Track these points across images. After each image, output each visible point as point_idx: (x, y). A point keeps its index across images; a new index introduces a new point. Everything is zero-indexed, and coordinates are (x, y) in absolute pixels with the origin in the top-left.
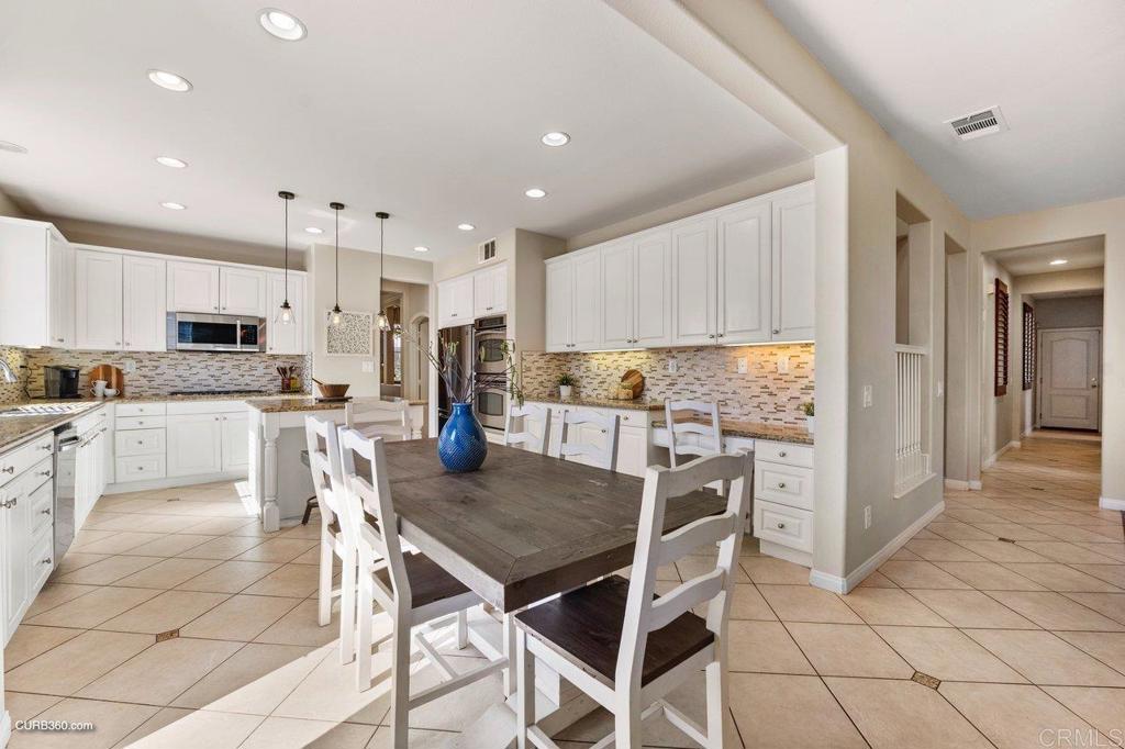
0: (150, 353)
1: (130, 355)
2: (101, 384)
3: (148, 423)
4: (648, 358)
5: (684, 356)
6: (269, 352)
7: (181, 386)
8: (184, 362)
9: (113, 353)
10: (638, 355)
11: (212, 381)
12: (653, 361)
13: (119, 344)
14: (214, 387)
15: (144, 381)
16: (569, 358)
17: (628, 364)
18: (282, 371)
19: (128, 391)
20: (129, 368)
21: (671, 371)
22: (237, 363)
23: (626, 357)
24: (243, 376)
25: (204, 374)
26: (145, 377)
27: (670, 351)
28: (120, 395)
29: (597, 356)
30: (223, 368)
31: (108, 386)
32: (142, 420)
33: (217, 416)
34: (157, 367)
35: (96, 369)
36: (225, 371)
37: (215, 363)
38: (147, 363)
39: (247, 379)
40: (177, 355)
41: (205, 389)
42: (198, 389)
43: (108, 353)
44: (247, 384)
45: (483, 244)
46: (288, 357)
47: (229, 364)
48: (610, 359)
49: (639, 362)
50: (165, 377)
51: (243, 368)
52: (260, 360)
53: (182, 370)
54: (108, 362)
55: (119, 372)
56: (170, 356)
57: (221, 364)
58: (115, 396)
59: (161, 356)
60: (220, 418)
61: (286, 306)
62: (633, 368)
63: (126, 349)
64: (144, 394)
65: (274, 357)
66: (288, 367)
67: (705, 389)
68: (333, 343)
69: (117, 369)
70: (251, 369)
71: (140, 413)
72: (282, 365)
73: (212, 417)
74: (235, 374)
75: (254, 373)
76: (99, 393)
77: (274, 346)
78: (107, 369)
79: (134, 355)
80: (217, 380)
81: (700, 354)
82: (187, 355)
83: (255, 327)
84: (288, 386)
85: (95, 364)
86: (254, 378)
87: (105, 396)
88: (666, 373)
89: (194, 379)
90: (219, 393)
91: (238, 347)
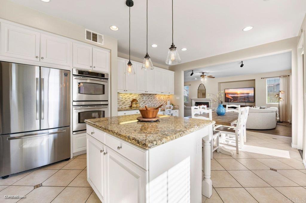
4: (138, 96)
5: (147, 96)
10: (136, 95)
12: (140, 97)
17: (133, 97)
21: (144, 99)
23: (132, 95)
27: (144, 94)
29: (121, 94)
45: (91, 31)
48: (126, 96)
49: (136, 97)
62: (134, 98)
67: (151, 103)
81: (151, 96)
88: (143, 100)
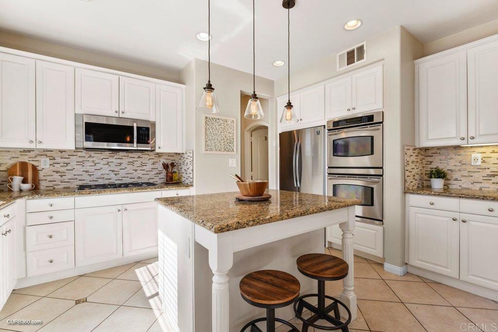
0: (61, 152)
1: (45, 153)
2: (17, 180)
3: (58, 217)
6: (158, 150)
7: (87, 180)
8: (90, 159)
9: (29, 151)
11: (112, 175)
13: (31, 142)
14: (114, 180)
15: (56, 176)
16: (430, 153)
18: (166, 166)
19: (43, 185)
20: (44, 164)
22: (131, 160)
24: (136, 170)
25: (106, 170)
26: (57, 172)
28: (35, 190)
30: (121, 164)
31: (25, 181)
32: (51, 214)
33: (120, 207)
34: (67, 164)
35: (14, 166)
36: (123, 166)
37: (114, 160)
38: (58, 160)
39: (139, 173)
40: (84, 153)
41: (107, 182)
42: (101, 182)
43: (24, 151)
44: (139, 178)
45: (345, 51)
46: (170, 155)
47: (125, 161)
50: (74, 172)
51: (137, 164)
52: (149, 157)
53: (88, 166)
54: (25, 159)
55: (34, 168)
56: (79, 154)
57: (119, 161)
58: (30, 190)
59: (70, 154)
60: (122, 209)
61: (209, 87)
63: (39, 146)
64: (56, 187)
65: (159, 155)
66: (169, 163)
68: (209, 142)
69: (33, 165)
70: (143, 165)
71: (51, 208)
72: (166, 162)
73: (115, 209)
74: (130, 169)
75: (144, 168)
76: (16, 188)
77: (162, 146)
78: (24, 165)
79: (49, 154)
80: (116, 175)
82: (92, 153)
83: (148, 129)
84: (171, 179)
85: (13, 161)
86: (144, 172)
87: (21, 191)
89: (98, 174)
90: (120, 186)
91: (135, 146)
